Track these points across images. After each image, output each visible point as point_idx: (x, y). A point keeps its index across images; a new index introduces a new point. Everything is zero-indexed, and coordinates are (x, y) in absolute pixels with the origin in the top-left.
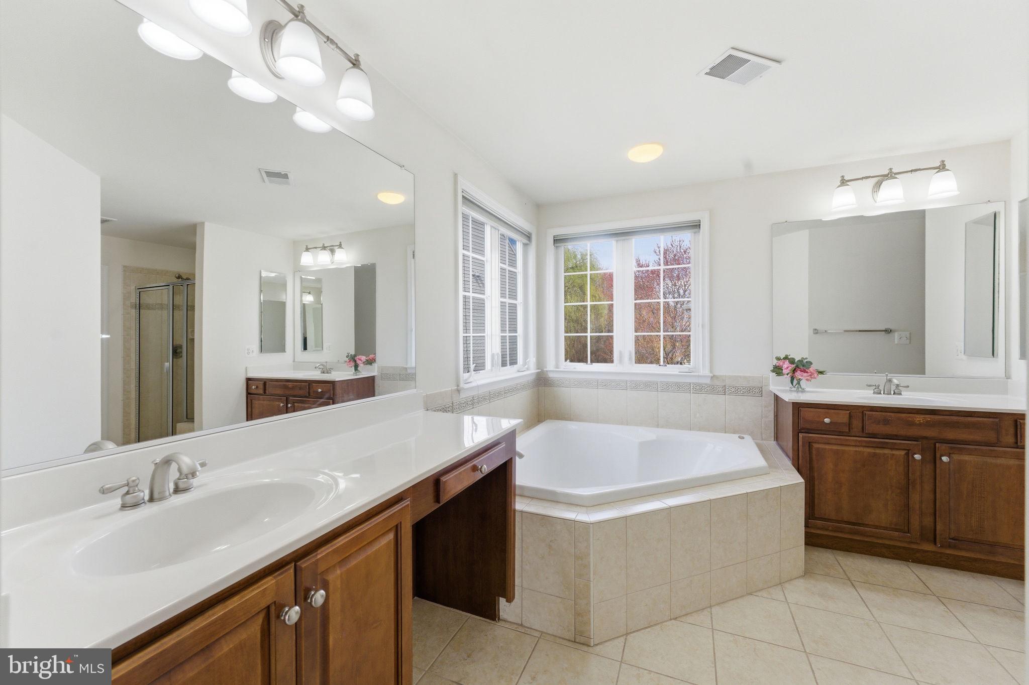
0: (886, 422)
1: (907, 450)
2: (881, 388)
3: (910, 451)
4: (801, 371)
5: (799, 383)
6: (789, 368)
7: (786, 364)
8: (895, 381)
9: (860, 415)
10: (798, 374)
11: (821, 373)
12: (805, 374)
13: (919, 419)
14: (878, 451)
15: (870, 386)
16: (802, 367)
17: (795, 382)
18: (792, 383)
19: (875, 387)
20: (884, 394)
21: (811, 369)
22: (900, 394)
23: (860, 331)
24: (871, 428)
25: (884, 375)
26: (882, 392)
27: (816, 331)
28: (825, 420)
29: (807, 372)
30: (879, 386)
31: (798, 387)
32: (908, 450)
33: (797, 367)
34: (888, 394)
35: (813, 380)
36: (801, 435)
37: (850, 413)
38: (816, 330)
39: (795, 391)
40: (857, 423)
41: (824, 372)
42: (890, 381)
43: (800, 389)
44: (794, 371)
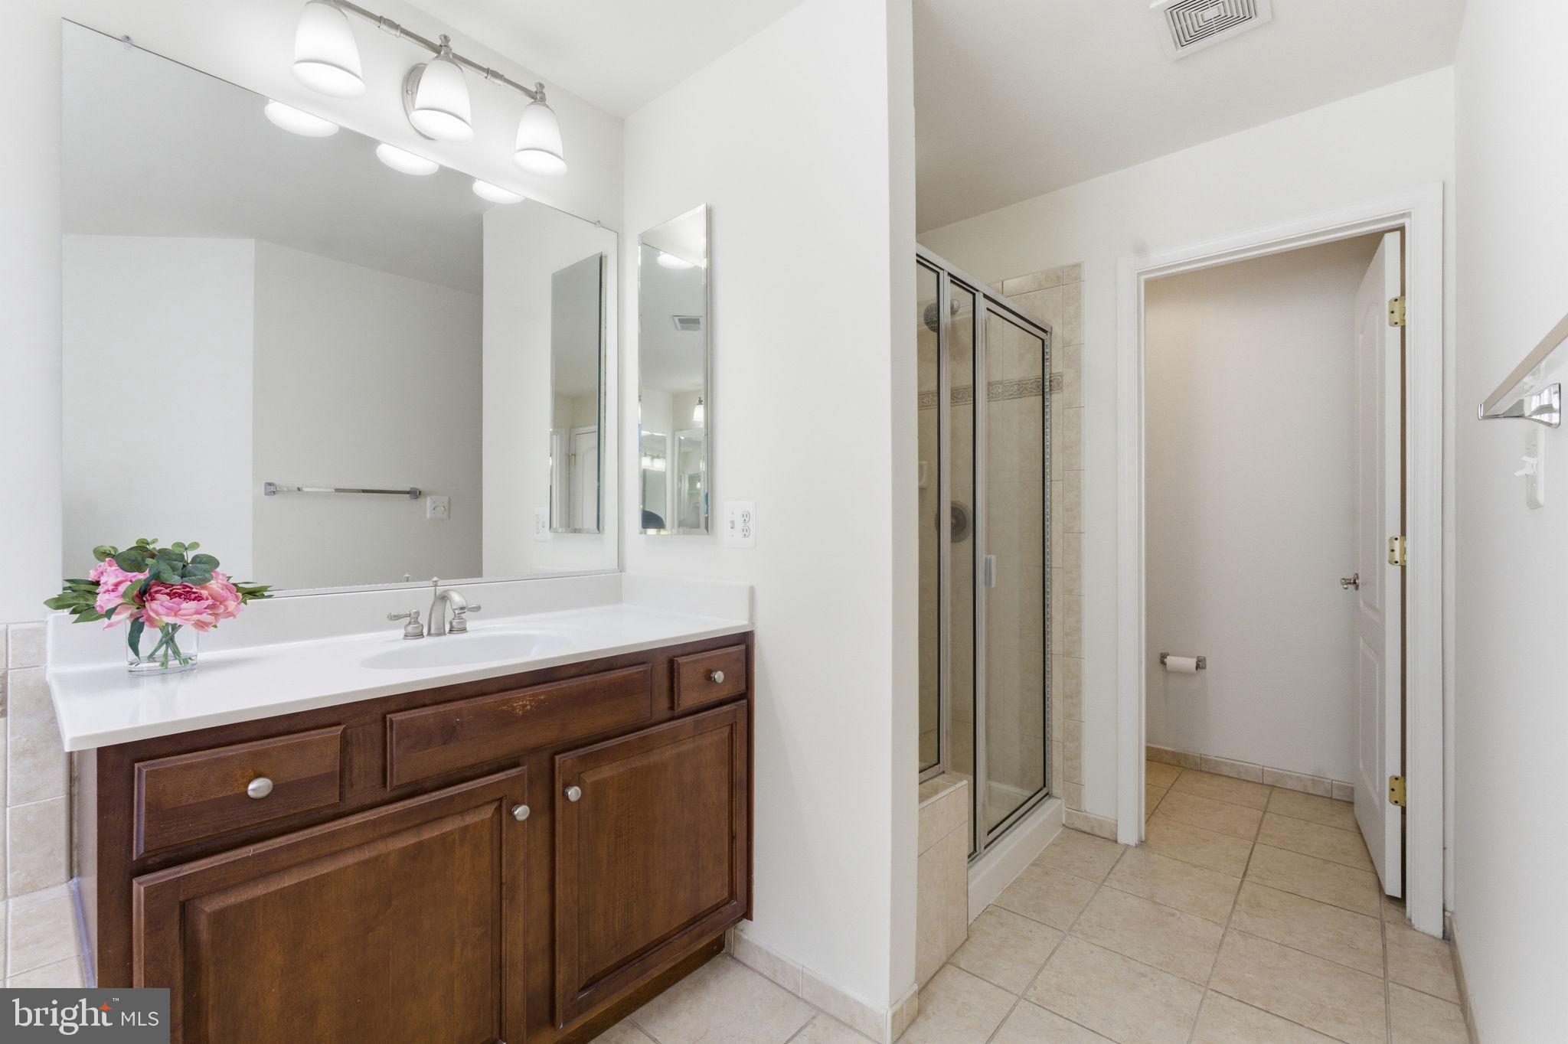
0: (449, 732)
1: (497, 800)
2: (423, 620)
3: (504, 803)
4: (172, 595)
5: (169, 640)
6: (122, 589)
7: (111, 575)
8: (457, 598)
9: (376, 729)
10: (160, 606)
11: (254, 593)
12: (189, 606)
13: (522, 700)
14: (429, 833)
15: (397, 617)
16: (176, 579)
17: (149, 638)
18: (134, 643)
19: (407, 620)
20: (429, 634)
21: (215, 585)
22: (464, 630)
23: (364, 491)
24: (408, 766)
25: (431, 583)
26: (425, 631)
27: (272, 489)
28: (251, 786)
29: (199, 598)
30: (418, 613)
31: (166, 655)
32: (501, 800)
33: (157, 578)
34: (438, 635)
35: (223, 622)
36: (139, 887)
37: (344, 732)
38: (270, 484)
39: (151, 673)
40: (364, 761)
41: (265, 589)
42: (443, 598)
43: (173, 663)
44: (143, 595)
